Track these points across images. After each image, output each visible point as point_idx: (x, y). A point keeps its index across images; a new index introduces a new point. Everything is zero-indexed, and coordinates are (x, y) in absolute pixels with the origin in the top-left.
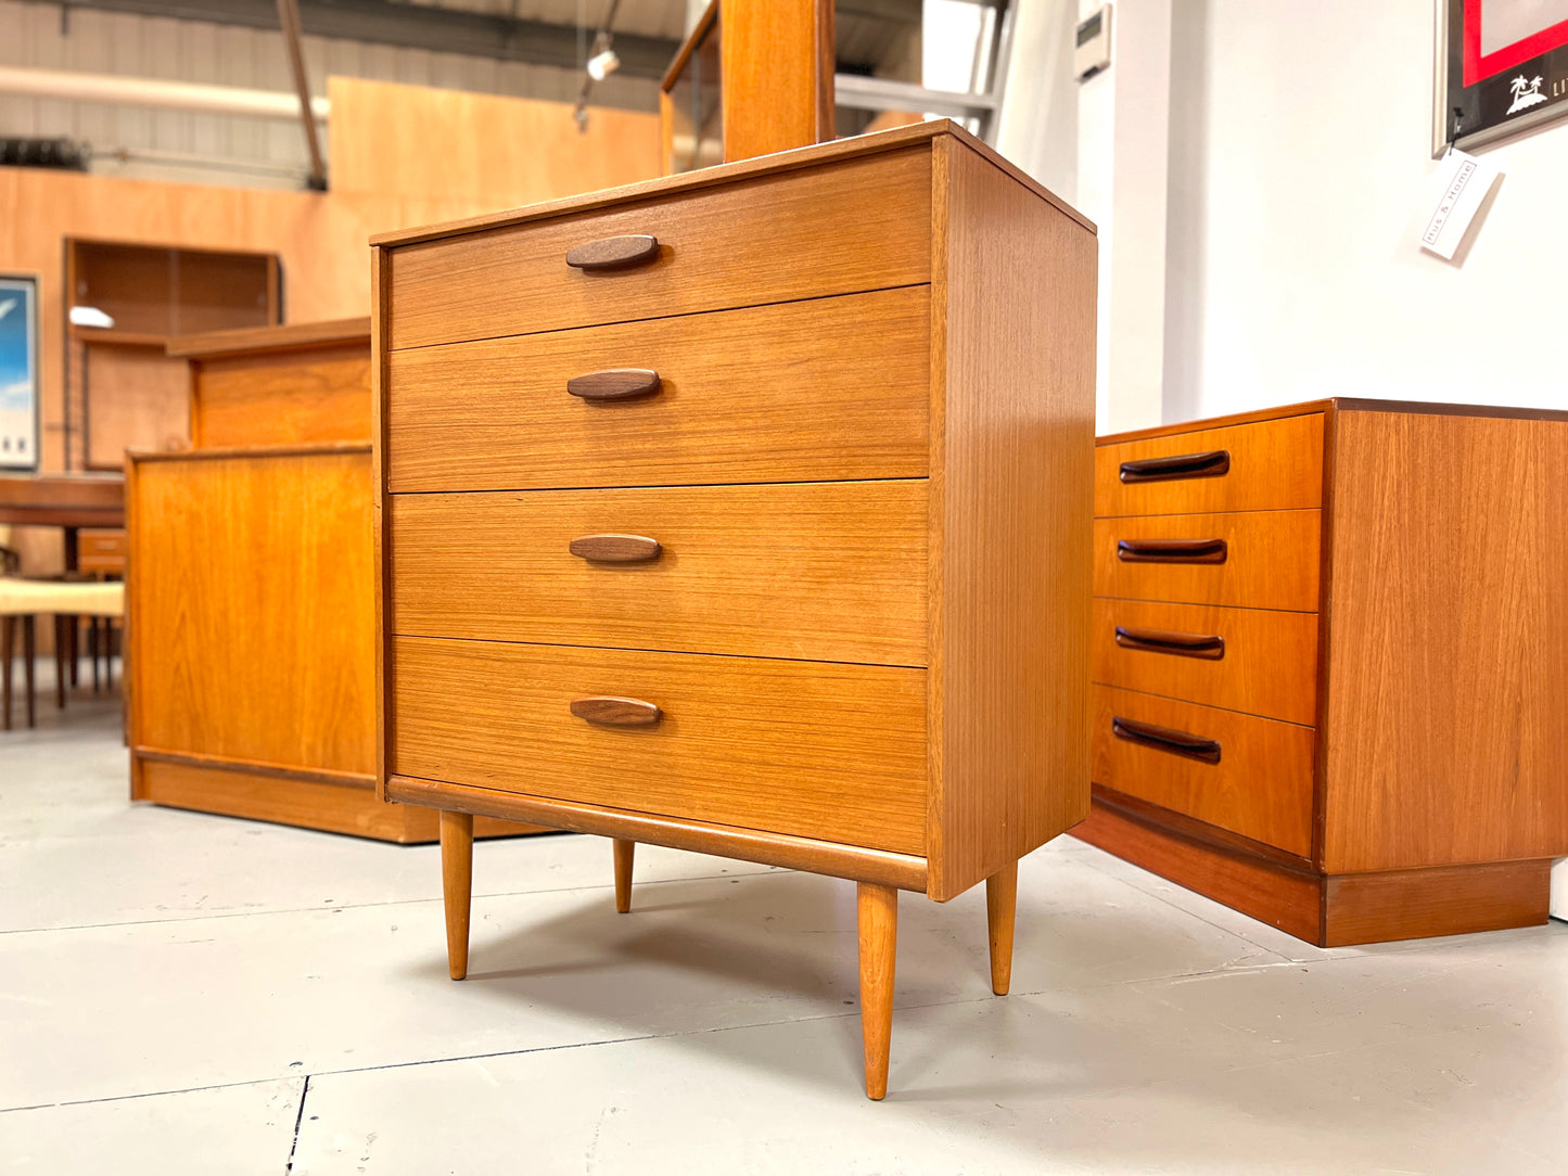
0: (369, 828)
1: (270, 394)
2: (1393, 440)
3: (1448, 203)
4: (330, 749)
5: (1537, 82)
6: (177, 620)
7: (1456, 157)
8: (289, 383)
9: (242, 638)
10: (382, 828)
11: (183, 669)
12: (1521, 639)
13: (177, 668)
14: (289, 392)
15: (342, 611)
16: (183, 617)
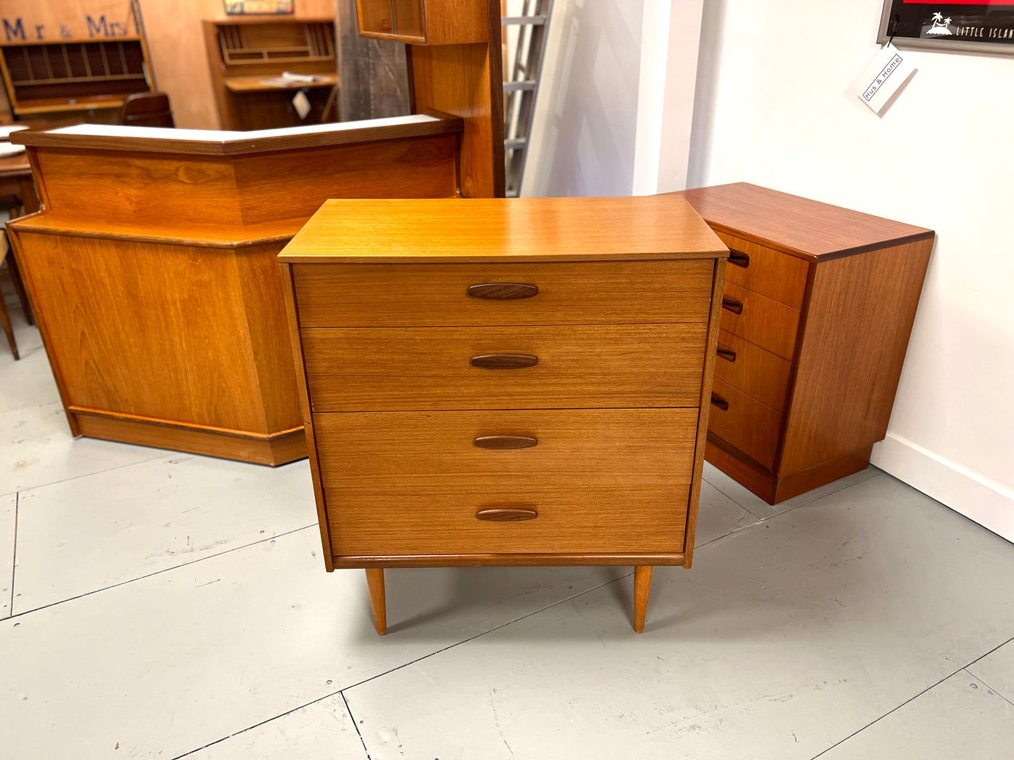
0: (248, 458)
1: (101, 175)
2: (841, 272)
3: (881, 78)
4: (213, 416)
5: (948, 20)
6: (79, 336)
7: (891, 50)
8: (117, 169)
9: (134, 350)
10: (258, 458)
11: (91, 363)
12: (881, 353)
13: (87, 363)
14: (118, 176)
15: (207, 341)
16: (83, 333)
